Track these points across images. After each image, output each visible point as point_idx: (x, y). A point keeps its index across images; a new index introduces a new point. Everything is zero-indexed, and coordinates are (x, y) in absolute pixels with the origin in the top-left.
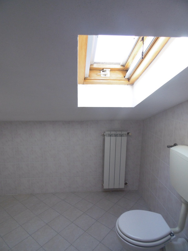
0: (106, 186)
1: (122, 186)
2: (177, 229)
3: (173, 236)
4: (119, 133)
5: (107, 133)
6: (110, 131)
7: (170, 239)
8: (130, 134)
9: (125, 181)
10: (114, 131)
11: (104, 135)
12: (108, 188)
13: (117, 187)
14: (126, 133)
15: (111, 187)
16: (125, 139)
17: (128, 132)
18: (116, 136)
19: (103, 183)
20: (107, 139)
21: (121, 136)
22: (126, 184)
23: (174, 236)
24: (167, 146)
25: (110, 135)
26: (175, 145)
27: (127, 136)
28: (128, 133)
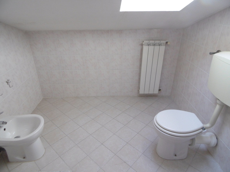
0: (142, 92)
1: (156, 92)
2: (208, 125)
3: (204, 130)
4: (157, 42)
5: (146, 42)
6: (149, 40)
7: (201, 132)
8: (169, 43)
9: (159, 88)
10: (153, 40)
11: (142, 45)
12: (143, 93)
13: (151, 92)
14: (165, 42)
15: (147, 92)
16: (163, 48)
17: (167, 41)
18: (154, 45)
19: (139, 89)
20: (145, 48)
21: (160, 45)
22: (160, 90)
23: (206, 130)
24: (210, 53)
25: (149, 45)
26: (218, 51)
27: (165, 45)
28: (167, 43)
